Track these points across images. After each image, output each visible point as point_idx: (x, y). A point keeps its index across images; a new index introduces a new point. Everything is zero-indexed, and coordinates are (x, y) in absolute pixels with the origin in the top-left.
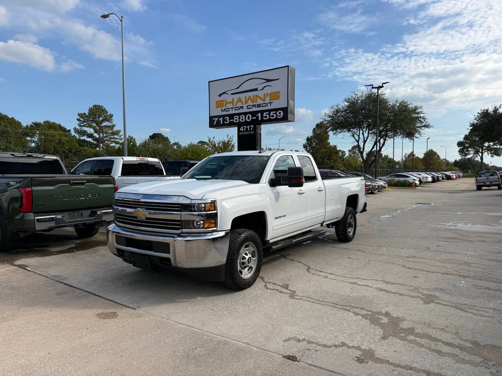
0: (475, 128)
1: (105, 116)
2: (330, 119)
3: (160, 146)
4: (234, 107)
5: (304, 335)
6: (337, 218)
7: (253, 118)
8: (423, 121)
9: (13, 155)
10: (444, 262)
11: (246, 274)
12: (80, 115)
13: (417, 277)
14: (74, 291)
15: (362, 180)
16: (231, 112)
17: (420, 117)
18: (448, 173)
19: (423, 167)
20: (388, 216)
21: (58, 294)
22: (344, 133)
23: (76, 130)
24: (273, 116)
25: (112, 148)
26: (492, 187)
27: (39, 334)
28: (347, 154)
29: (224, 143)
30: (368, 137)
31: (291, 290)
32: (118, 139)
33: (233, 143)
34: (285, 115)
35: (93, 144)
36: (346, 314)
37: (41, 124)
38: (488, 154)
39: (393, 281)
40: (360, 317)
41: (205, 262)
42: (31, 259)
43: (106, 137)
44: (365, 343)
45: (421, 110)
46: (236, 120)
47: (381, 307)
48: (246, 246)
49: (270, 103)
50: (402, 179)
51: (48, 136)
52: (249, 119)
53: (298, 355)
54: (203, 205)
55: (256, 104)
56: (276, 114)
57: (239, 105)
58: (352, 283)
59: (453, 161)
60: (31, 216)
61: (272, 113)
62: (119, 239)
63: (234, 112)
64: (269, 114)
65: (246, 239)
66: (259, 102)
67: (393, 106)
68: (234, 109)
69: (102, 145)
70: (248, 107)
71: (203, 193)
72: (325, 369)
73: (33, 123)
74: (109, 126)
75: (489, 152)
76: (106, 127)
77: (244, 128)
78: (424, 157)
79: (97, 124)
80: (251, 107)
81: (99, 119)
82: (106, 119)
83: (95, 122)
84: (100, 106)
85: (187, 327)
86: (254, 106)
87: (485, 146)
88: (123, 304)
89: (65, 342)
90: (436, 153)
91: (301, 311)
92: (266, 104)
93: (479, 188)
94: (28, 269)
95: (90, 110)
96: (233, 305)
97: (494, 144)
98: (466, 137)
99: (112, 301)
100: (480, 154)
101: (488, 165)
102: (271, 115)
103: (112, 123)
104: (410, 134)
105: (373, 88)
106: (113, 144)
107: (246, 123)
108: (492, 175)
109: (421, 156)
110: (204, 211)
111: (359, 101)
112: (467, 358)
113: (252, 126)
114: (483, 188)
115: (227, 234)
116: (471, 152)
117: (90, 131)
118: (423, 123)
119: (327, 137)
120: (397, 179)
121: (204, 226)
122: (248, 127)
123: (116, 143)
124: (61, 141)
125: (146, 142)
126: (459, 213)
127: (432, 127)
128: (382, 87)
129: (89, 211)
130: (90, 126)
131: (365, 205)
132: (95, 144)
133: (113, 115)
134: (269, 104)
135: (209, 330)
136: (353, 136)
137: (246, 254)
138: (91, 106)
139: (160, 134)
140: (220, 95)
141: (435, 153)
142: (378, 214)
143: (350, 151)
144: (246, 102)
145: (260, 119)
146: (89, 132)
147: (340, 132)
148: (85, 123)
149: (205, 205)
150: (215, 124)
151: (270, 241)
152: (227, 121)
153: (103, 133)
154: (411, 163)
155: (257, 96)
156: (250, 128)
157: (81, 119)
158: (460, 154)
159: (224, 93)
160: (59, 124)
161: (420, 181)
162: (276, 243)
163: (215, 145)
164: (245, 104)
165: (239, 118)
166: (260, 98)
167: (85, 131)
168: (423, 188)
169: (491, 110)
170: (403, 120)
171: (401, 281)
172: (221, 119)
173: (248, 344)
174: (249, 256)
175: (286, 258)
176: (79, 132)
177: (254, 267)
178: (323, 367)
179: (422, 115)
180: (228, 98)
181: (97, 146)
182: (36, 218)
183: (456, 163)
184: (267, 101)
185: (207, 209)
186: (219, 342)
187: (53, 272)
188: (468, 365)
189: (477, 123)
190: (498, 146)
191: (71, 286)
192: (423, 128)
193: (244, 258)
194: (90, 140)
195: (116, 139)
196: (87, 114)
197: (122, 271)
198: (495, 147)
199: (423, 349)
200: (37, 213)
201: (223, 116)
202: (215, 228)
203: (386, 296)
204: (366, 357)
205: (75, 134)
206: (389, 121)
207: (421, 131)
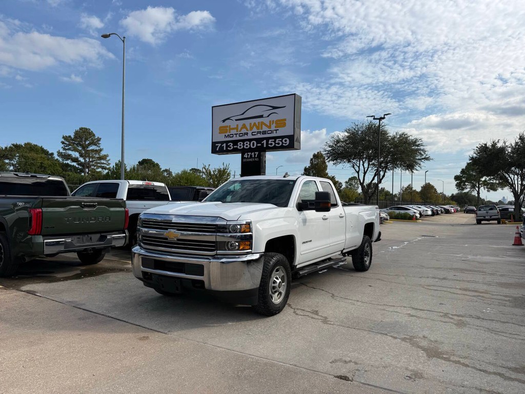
0: (474, 162)
1: (92, 140)
2: (330, 149)
3: (150, 172)
4: (239, 133)
5: (349, 357)
6: (355, 246)
7: (258, 145)
8: (423, 153)
9: (17, 175)
10: (466, 290)
11: (277, 300)
12: (65, 138)
13: (443, 304)
14: (96, 316)
15: (376, 208)
16: (235, 138)
17: (420, 149)
18: (447, 207)
19: (421, 201)
20: (396, 247)
21: (80, 319)
22: (344, 164)
23: (60, 154)
24: (279, 144)
25: (99, 174)
26: (491, 222)
27: (75, 357)
28: (344, 186)
29: (219, 171)
30: (368, 168)
31: (322, 316)
32: (105, 164)
33: (229, 171)
34: (291, 143)
35: (77, 169)
36: (384, 337)
37: (22, 146)
38: (485, 189)
39: (421, 308)
40: (399, 340)
41: (240, 284)
42: (38, 284)
43: (92, 162)
44: (412, 364)
45: (421, 142)
46: (240, 147)
47: (416, 332)
48: (277, 271)
49: (276, 130)
50: (402, 212)
51: (29, 158)
52: (253, 145)
53: (349, 375)
54: (239, 227)
55: (262, 131)
56: (282, 141)
57: (244, 131)
58: (381, 310)
59: (450, 195)
60: (40, 239)
61: (277, 140)
62: (146, 261)
63: (238, 138)
64: (275, 142)
65: (277, 263)
66: (265, 129)
67: (394, 138)
68: (238, 135)
69: (87, 170)
70: (253, 134)
71: (238, 214)
72: (380, 387)
73: (13, 145)
74: (96, 150)
75: (486, 187)
76: (93, 151)
77: (248, 155)
78: (421, 191)
79: (84, 148)
80: (256, 133)
81: (85, 143)
82: (93, 142)
83: (81, 145)
84: (87, 129)
85: (227, 351)
86: (260, 133)
87: (481, 181)
88: (153, 328)
89: (107, 364)
90: (434, 187)
91: (338, 336)
92: (272, 132)
93: (479, 222)
94: (38, 294)
95: (76, 133)
96: (267, 330)
97: (490, 179)
98: (463, 171)
99: (139, 326)
100: (477, 189)
101: (484, 200)
102: (277, 142)
103: (99, 147)
104: (410, 167)
105: (374, 119)
106: (100, 170)
107: (250, 150)
108: (491, 209)
109: (419, 189)
110: (240, 232)
111: (360, 132)
112: (513, 377)
113: (257, 153)
114: (483, 222)
115: (261, 256)
116: (468, 187)
117: (75, 154)
118: (423, 155)
119: (326, 167)
120: (397, 212)
121: (239, 247)
122: (253, 154)
123: (103, 169)
124: (43, 165)
125: (134, 168)
126: (466, 245)
127: (432, 159)
128: (384, 118)
129: (98, 236)
130: (76, 150)
131: (380, 234)
132: (80, 169)
133: (101, 138)
134: (275, 132)
135: (251, 354)
136: (353, 167)
137: (277, 279)
138: (78, 129)
139: (150, 160)
140: (224, 121)
141: (432, 187)
142: (386, 245)
143: (346, 182)
144: (251, 128)
145: (265, 146)
146: (74, 156)
147: (340, 163)
148: (70, 147)
149: (241, 227)
150: (218, 149)
151: (298, 267)
152: (230, 147)
153: (89, 157)
154: (409, 196)
155: (263, 123)
156: (255, 155)
157: (66, 142)
158: (457, 188)
159: (228, 119)
160: (42, 147)
161: (420, 214)
162: (302, 268)
163: (210, 172)
164: (251, 131)
165: (244, 145)
166: (266, 125)
167: (70, 155)
168: (423, 222)
169: (489, 144)
170: (404, 152)
171: (428, 308)
172: (225, 145)
173: (295, 366)
174: (280, 280)
175: (306, 285)
176: (62, 156)
177: (283, 293)
178: (378, 385)
179: (422, 147)
180: (232, 124)
181: (82, 171)
182: (45, 241)
183: (453, 198)
184: (273, 128)
185: (243, 230)
186: (266, 364)
187: (67, 297)
188: (516, 383)
189: (476, 157)
190: (495, 181)
191: (91, 312)
192: (423, 160)
193: (275, 282)
194: (75, 164)
195: (103, 163)
196: (73, 137)
197: (141, 297)
198: (491, 181)
199: (470, 369)
200: (46, 236)
201: (227, 142)
202: (250, 251)
203: (418, 321)
204: (416, 376)
205: (58, 158)
206: (389, 152)
207: (421, 163)
